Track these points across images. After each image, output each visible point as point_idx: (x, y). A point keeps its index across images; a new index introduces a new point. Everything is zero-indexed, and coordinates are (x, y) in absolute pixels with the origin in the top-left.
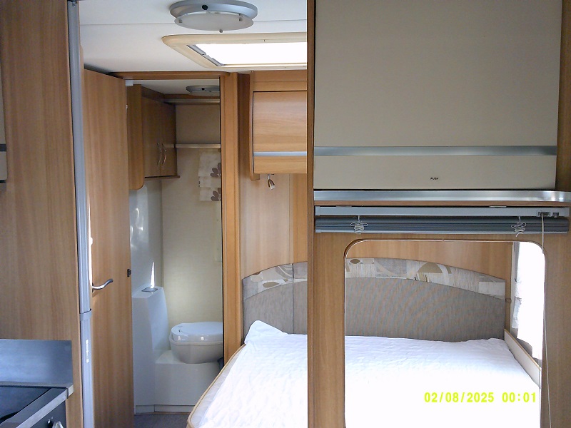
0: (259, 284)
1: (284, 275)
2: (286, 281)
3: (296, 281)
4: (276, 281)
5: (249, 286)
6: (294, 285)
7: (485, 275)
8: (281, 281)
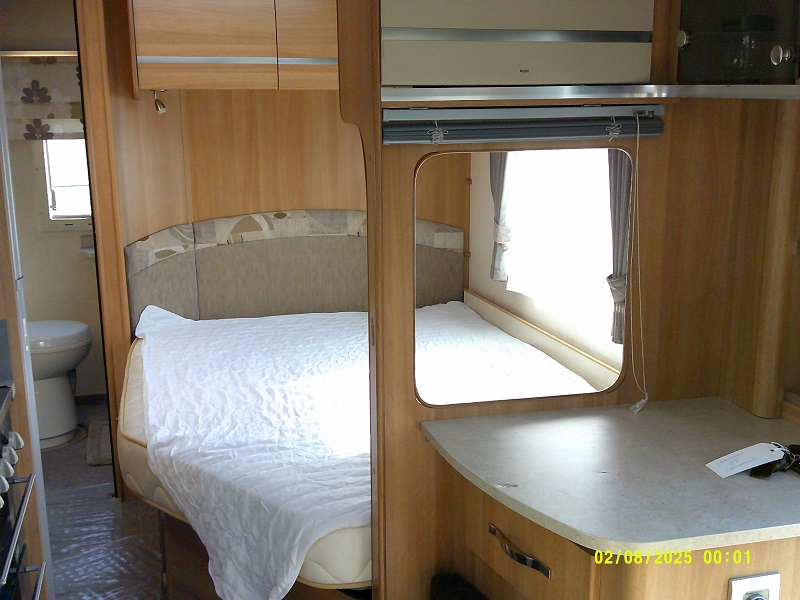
0: (148, 253)
1: (183, 240)
2: (186, 247)
3: (200, 246)
4: (172, 248)
5: (135, 258)
6: (197, 253)
7: (440, 224)
8: (179, 249)
